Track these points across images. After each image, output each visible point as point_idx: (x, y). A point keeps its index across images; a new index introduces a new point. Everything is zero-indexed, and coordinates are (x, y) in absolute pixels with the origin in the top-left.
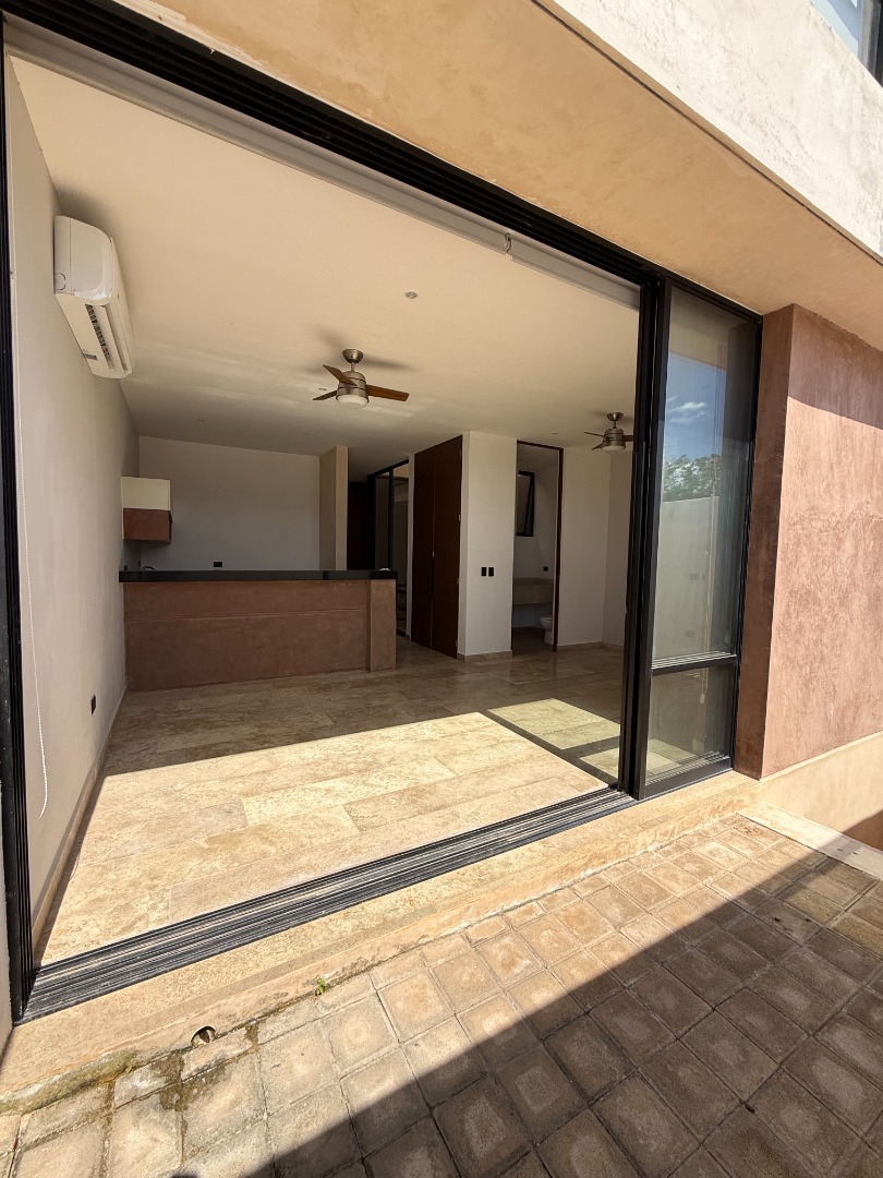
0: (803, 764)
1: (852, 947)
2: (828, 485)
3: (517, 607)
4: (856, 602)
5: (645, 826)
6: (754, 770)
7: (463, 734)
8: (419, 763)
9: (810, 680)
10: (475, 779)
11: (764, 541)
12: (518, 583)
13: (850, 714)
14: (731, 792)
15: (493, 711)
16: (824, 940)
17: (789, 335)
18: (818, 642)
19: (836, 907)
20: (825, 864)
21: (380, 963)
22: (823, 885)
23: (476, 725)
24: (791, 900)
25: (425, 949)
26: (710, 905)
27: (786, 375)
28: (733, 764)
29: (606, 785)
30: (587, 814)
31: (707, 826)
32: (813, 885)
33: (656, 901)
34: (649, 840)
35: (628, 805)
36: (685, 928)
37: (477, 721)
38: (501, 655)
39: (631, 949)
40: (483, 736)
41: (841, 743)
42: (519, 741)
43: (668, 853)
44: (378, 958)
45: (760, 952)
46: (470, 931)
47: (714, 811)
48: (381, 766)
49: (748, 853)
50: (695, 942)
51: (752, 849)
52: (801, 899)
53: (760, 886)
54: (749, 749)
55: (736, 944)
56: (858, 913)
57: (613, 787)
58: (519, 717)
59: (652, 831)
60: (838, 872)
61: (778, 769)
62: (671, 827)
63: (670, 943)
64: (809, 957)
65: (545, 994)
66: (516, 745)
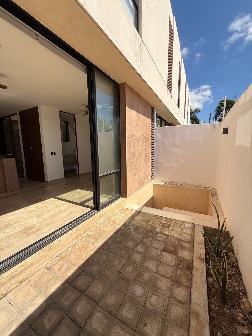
0: (135, 192)
1: (141, 228)
2: (136, 129)
3: (65, 164)
4: (143, 155)
5: (100, 217)
6: (125, 197)
7: (46, 206)
8: (28, 219)
9: (135, 174)
10: (50, 219)
11: (124, 142)
12: (64, 157)
13: (143, 180)
14: (120, 203)
15: (57, 197)
16: (137, 229)
17: (125, 90)
18: (136, 165)
19: (139, 221)
20: (138, 213)
21: (10, 291)
22: (138, 218)
23: (51, 202)
24: (131, 223)
25: (30, 278)
26: (115, 230)
27: (125, 100)
28: (121, 196)
29: (91, 209)
30: (85, 218)
31: (115, 212)
32: (135, 218)
33: (103, 234)
34: (101, 220)
35: (96, 213)
36: (109, 238)
37: (52, 201)
38: (61, 179)
39: (96, 249)
40: (53, 205)
41: (142, 186)
42: (66, 204)
43: (106, 222)
44: (10, 290)
45: (124, 237)
46: (47, 265)
47: (117, 208)
48: (11, 225)
49: (124, 215)
50: (111, 241)
51: (124, 214)
52: (133, 222)
53: (126, 222)
54: (124, 192)
55: (120, 237)
56: (143, 221)
57: (93, 209)
58: (66, 196)
59: (102, 218)
60: (140, 214)
61: (130, 195)
62: (107, 215)
63: (106, 243)
64: (134, 234)
65: (71, 272)
66: (65, 205)
